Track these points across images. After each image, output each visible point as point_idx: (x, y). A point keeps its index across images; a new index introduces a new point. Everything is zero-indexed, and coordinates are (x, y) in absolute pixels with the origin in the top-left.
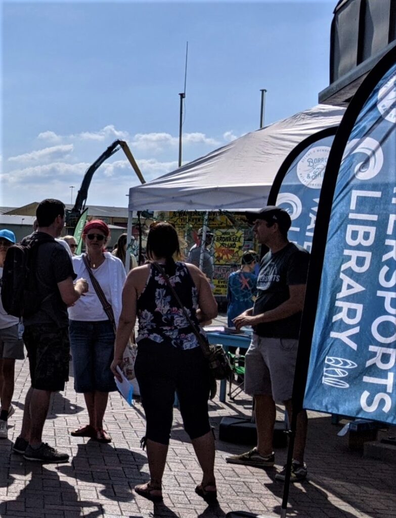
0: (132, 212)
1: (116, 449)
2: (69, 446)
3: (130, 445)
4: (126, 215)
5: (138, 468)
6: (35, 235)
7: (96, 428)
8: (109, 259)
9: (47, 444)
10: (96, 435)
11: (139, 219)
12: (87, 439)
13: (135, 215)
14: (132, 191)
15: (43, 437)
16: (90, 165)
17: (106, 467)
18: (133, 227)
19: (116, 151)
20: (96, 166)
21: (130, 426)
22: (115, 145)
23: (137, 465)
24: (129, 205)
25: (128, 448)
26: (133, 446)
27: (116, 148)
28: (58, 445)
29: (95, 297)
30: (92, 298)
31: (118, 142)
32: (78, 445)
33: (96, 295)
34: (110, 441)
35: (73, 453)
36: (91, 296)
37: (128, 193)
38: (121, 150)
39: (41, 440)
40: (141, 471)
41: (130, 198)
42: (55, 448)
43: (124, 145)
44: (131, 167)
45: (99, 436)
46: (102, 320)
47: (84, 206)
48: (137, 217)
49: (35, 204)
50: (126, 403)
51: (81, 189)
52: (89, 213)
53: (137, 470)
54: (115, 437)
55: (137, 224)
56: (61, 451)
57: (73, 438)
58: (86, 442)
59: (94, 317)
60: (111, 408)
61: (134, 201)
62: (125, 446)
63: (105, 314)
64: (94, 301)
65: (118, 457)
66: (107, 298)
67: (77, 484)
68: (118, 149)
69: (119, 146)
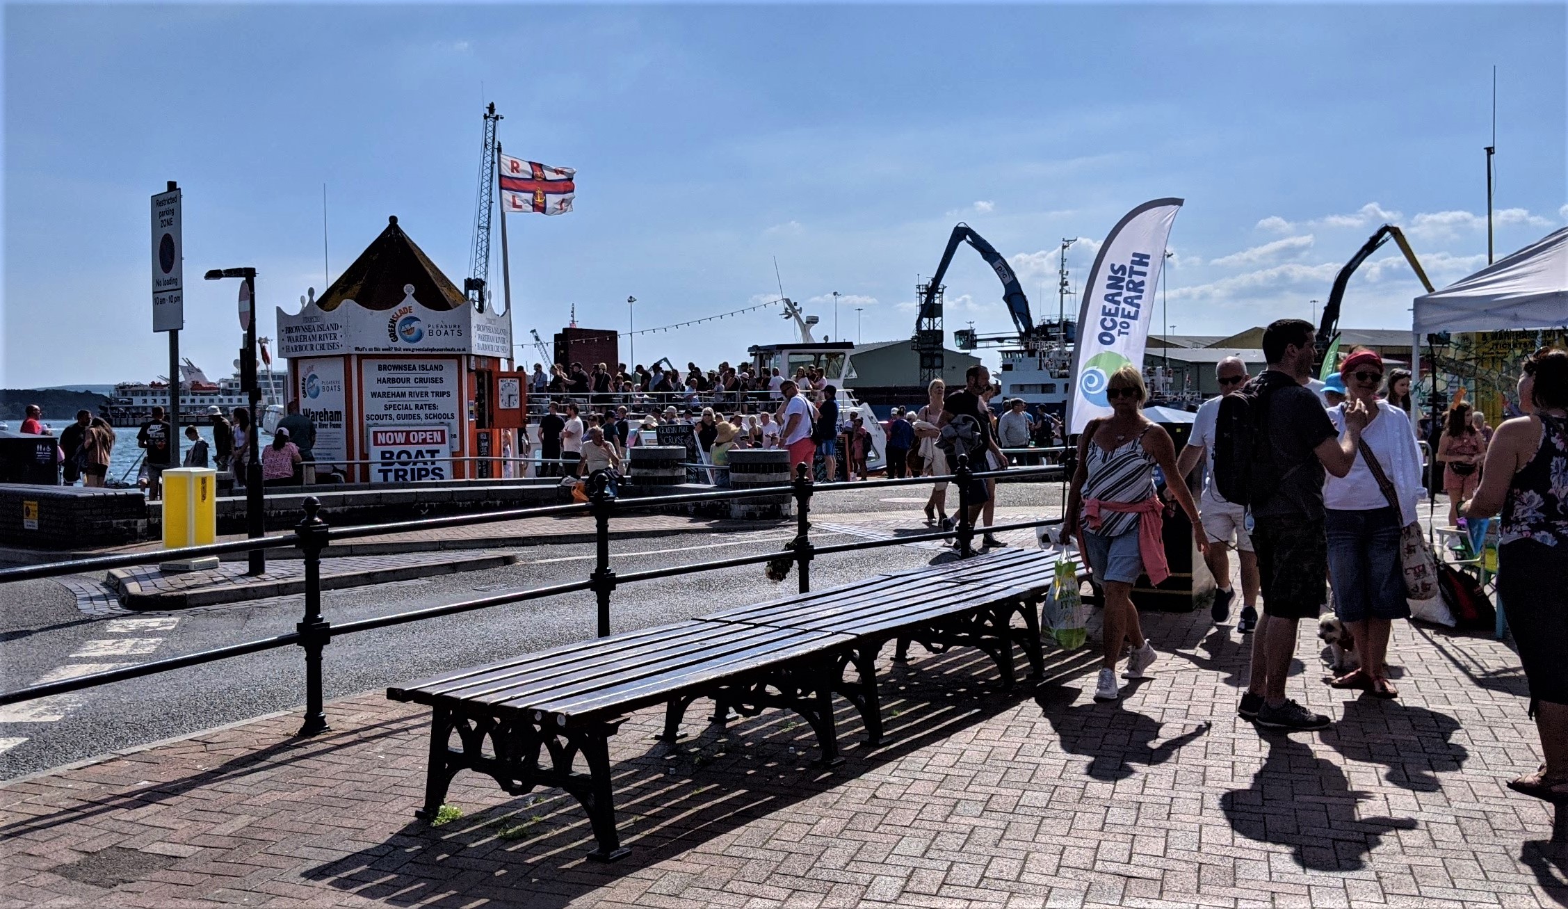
0: (1419, 335)
1: (1406, 708)
2: (1330, 704)
3: (1429, 701)
4: (1409, 342)
5: (1443, 738)
6: (1263, 376)
7: (1372, 675)
8: (1385, 411)
9: (1293, 701)
10: (1373, 687)
11: (1431, 348)
12: (1358, 693)
13: (1424, 342)
14: (1418, 302)
15: (1286, 690)
16: (1342, 266)
17: (1391, 737)
18: (1422, 360)
19: (1383, 242)
20: (1352, 267)
21: (1427, 672)
22: (1381, 232)
23: (1442, 733)
24: (1414, 325)
25: (1425, 707)
26: (1433, 702)
27: (1383, 238)
28: (1311, 702)
29: (1366, 470)
30: (1360, 474)
31: (1386, 229)
32: (1345, 703)
33: (1367, 468)
34: (1395, 695)
35: (1337, 715)
36: (1359, 470)
37: (1412, 307)
38: (1392, 241)
39: (1283, 695)
40: (1450, 741)
41: (1415, 314)
42: (1307, 707)
43: (1396, 233)
44: (1408, 266)
45: (1378, 689)
46: (1379, 506)
47: (1335, 329)
48: (1428, 344)
49: (1256, 330)
50: (1417, 635)
51: (1329, 304)
52: (1342, 341)
53: (1442, 740)
54: (1404, 690)
55: (1428, 356)
56: (1315, 711)
57: (1335, 691)
58: (1356, 698)
59: (1366, 503)
60: (1394, 644)
61: (1423, 317)
62: (1420, 704)
63: (1383, 497)
64: (1364, 477)
65: (1411, 720)
66: (1386, 472)
67: (1345, 763)
68: (1387, 240)
69: (1388, 234)
